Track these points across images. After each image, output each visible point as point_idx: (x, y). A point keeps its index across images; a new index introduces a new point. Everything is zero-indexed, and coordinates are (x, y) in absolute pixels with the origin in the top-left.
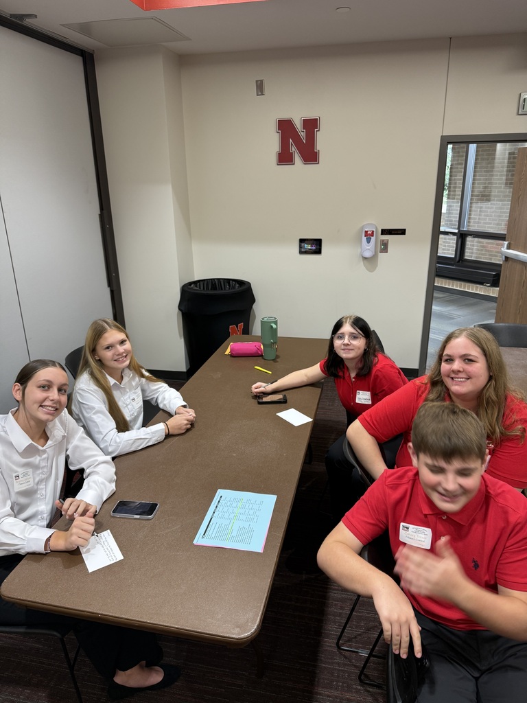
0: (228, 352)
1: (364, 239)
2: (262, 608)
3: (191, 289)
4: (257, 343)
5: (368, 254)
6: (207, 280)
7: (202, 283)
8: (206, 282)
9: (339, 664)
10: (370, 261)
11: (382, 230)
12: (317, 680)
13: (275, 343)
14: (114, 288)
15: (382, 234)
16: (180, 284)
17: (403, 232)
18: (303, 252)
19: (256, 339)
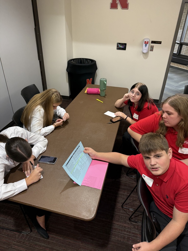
0: (86, 92)
1: (144, 45)
2: (97, 207)
3: (72, 62)
4: (97, 89)
5: (145, 51)
6: (78, 58)
7: (76, 60)
8: (78, 59)
9: (122, 213)
10: (145, 54)
11: (152, 41)
12: (114, 218)
13: (105, 90)
14: (41, 61)
15: (151, 43)
16: (67, 60)
17: (160, 43)
18: (119, 48)
19: (97, 87)
